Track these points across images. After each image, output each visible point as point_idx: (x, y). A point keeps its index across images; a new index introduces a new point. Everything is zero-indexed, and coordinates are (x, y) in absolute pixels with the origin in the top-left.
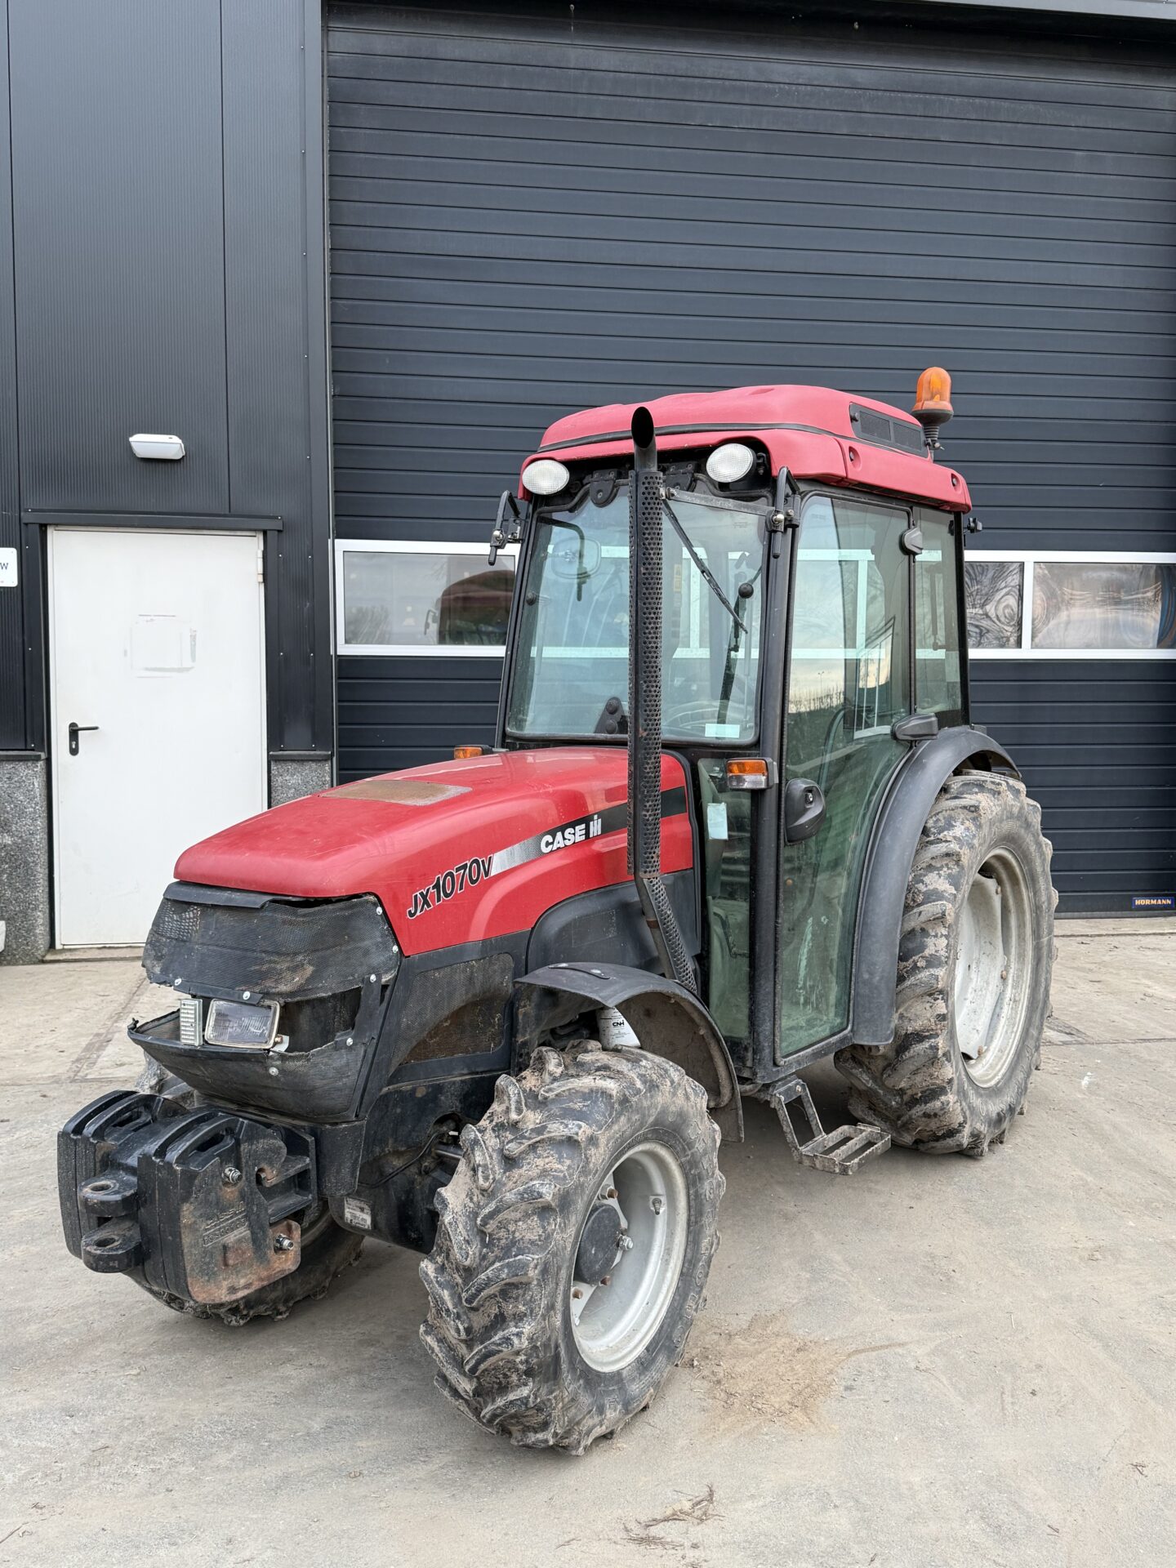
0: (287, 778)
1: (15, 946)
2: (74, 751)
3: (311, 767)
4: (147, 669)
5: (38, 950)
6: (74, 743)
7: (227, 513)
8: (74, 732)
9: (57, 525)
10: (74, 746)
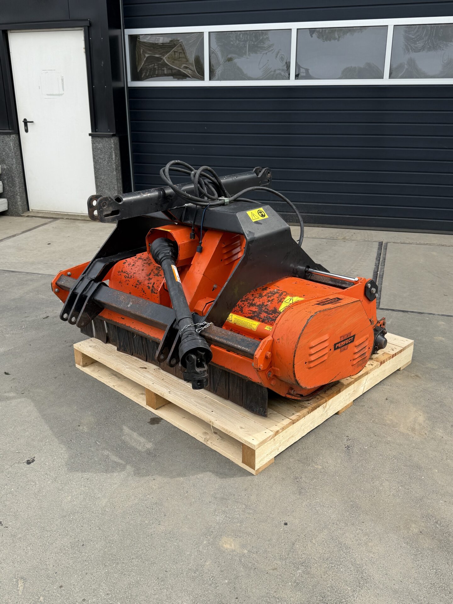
0: (97, 145)
1: (12, 209)
2: (27, 131)
3: (106, 140)
4: (48, 95)
5: (19, 211)
6: (26, 127)
7: (69, 19)
8: (26, 122)
9: (10, 30)
10: (26, 129)
